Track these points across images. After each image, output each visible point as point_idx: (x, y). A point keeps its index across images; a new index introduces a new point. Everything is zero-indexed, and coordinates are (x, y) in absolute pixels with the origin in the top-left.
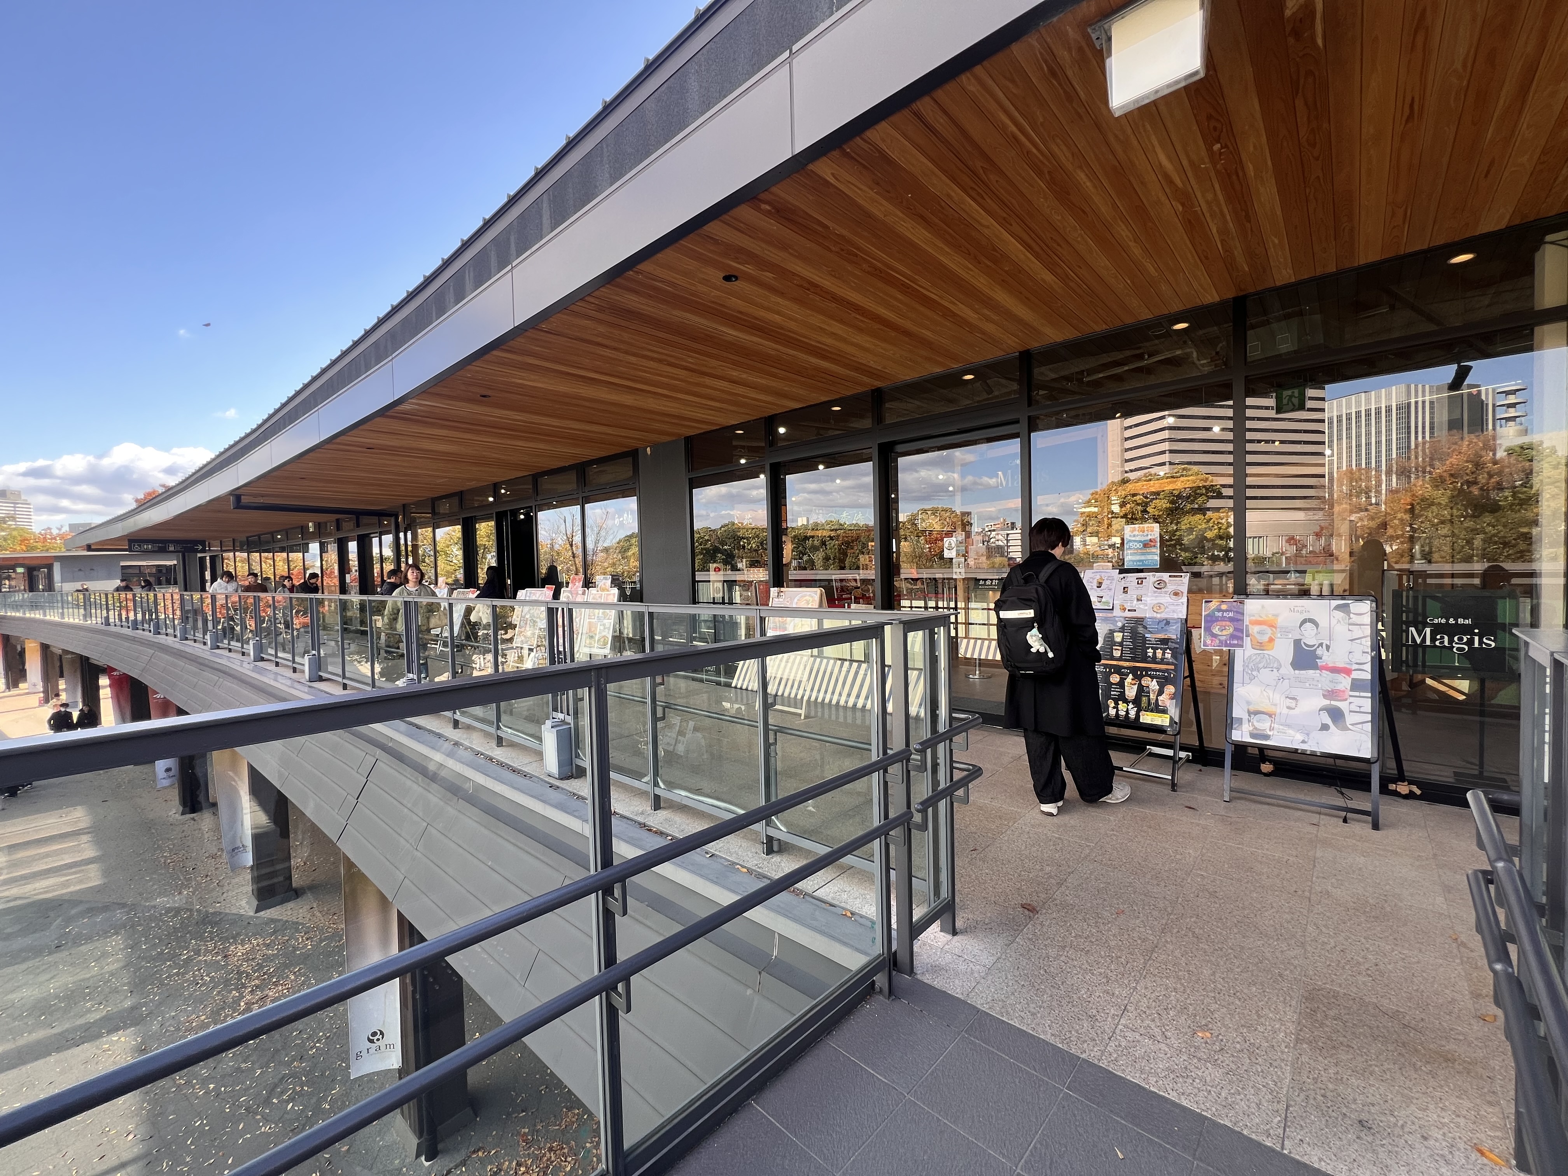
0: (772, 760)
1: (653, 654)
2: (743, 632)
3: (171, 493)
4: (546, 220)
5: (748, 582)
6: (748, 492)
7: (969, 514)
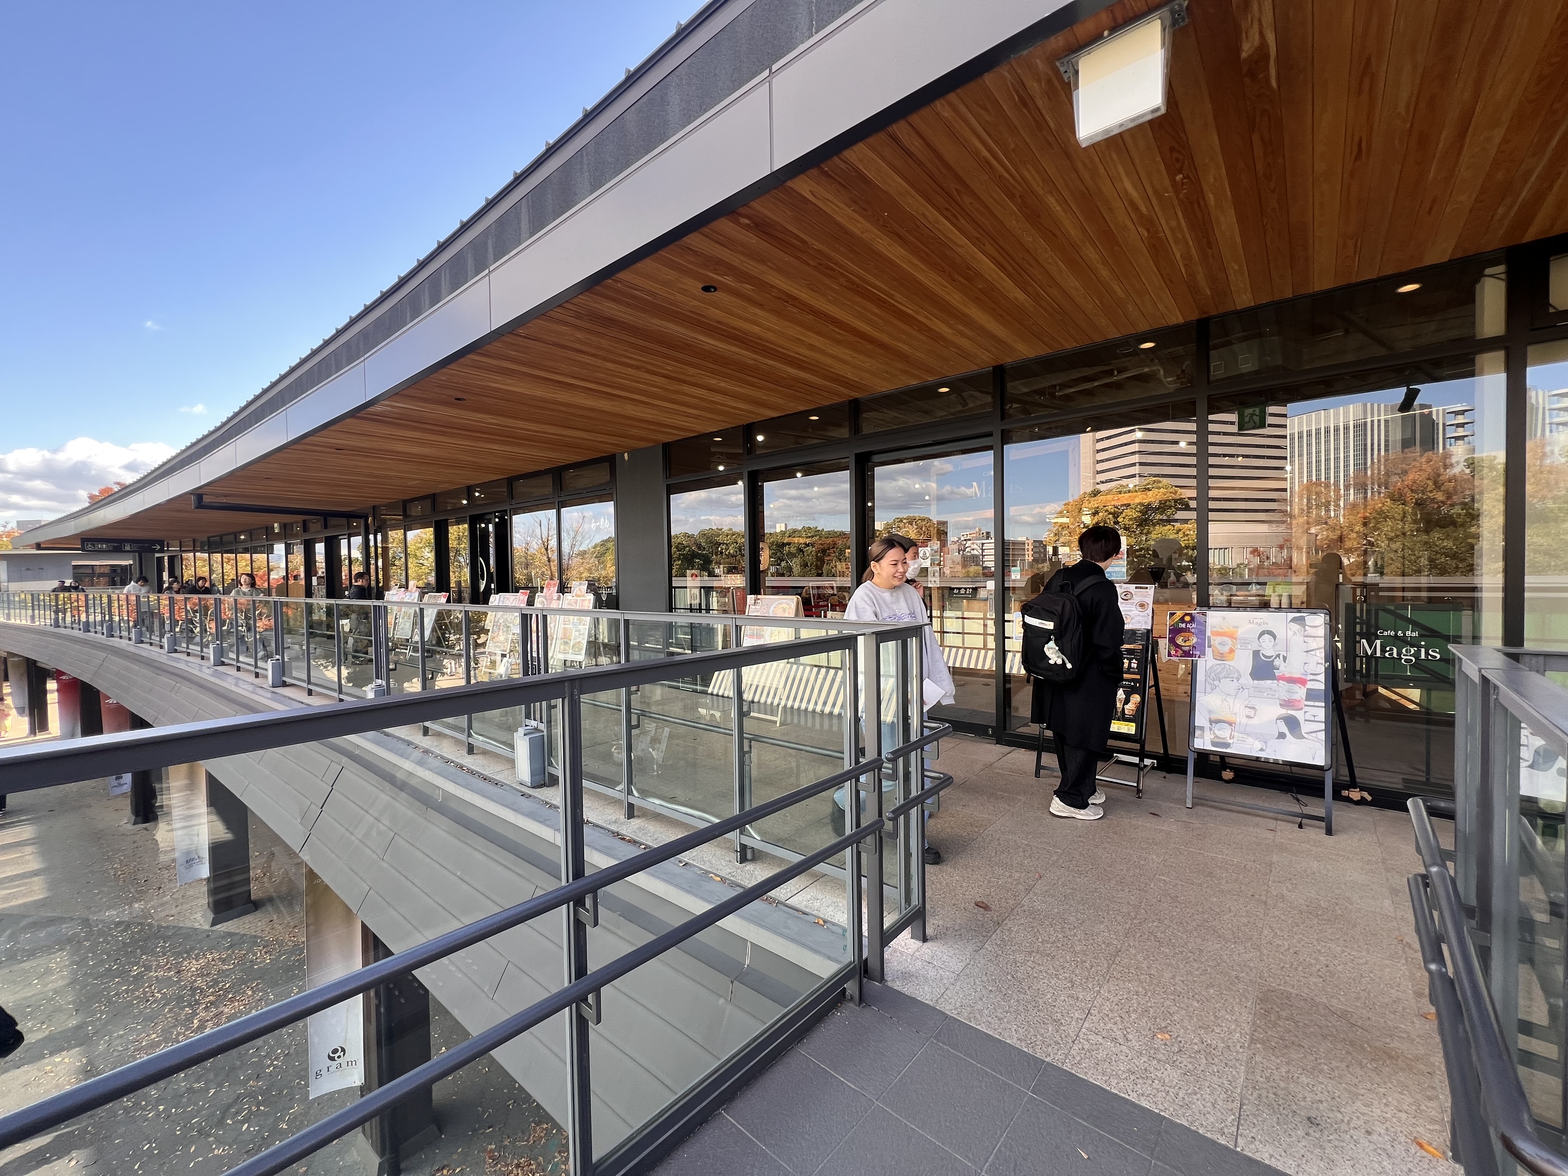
0: (747, 768)
1: (629, 665)
2: (720, 639)
3: (127, 491)
4: (525, 224)
5: (725, 588)
6: (728, 497)
7: (945, 523)
